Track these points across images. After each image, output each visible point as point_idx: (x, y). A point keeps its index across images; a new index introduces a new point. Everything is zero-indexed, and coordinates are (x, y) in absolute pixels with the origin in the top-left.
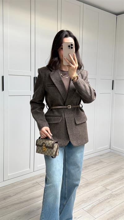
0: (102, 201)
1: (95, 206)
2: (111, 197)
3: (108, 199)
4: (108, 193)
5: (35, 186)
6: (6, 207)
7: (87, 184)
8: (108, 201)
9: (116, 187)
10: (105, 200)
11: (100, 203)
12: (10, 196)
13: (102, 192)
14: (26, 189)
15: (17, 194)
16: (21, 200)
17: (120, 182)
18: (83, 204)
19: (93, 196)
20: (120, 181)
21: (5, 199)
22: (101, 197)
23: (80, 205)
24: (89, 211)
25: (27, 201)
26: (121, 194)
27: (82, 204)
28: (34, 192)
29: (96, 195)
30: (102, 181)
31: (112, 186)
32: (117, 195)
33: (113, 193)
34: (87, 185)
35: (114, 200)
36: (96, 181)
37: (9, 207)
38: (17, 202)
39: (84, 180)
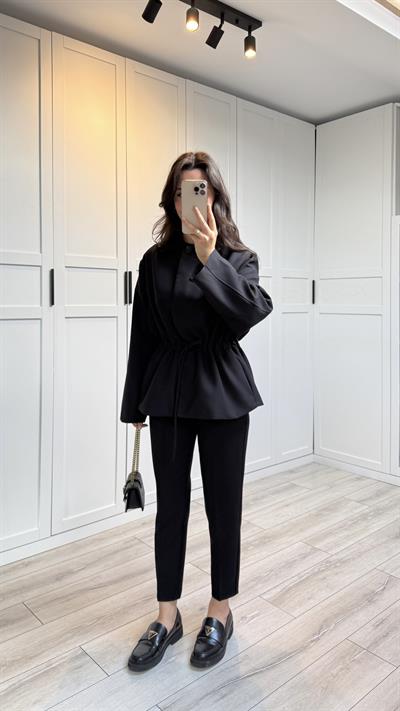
0: (307, 578)
1: (291, 588)
2: (327, 568)
3: (320, 572)
4: (320, 557)
5: (131, 546)
6: (63, 597)
7: (265, 538)
8: (320, 576)
9: (337, 545)
10: (315, 574)
11: (303, 582)
12: (71, 573)
13: (304, 556)
14: (110, 554)
15: (87, 566)
16: (101, 581)
17: (346, 533)
18: (260, 586)
19: (283, 567)
20: (346, 529)
21: (59, 578)
22: (303, 568)
23: (252, 587)
24: (277, 602)
25: (115, 582)
26: (354, 559)
27: (256, 584)
28: (132, 562)
29: (290, 564)
30: (301, 530)
31: (327, 541)
32: (343, 562)
33: (331, 559)
34: (265, 540)
35: (337, 574)
36: (287, 532)
37: (70, 597)
38: (92, 584)
39: (255, 528)
